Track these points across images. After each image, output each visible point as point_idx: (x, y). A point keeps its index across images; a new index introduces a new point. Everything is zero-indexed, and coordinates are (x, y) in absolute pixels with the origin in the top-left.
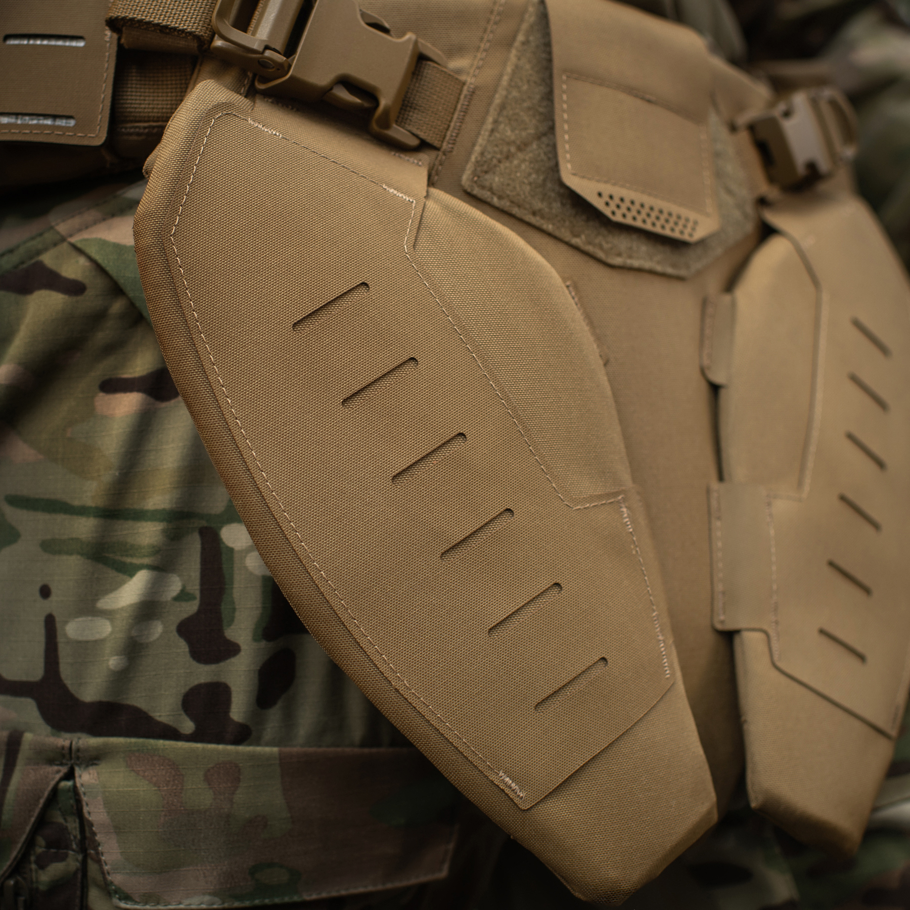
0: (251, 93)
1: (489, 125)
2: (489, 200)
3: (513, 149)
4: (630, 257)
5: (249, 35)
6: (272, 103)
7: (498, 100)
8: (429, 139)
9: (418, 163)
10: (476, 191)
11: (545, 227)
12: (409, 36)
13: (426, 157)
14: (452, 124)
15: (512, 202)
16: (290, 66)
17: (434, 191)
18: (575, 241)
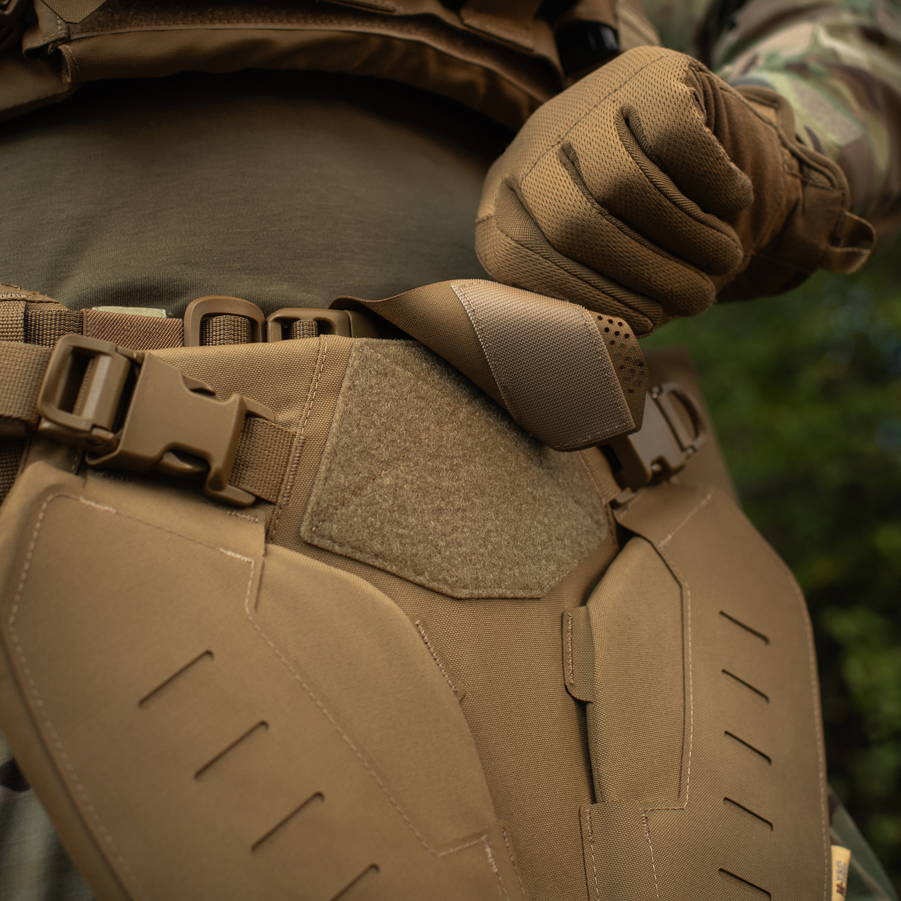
0: (82, 470)
1: (322, 474)
2: (330, 549)
3: (347, 495)
4: (477, 587)
5: (74, 416)
6: (104, 476)
7: (328, 448)
8: (264, 496)
9: (255, 520)
10: (316, 541)
11: (388, 568)
12: (235, 397)
13: (262, 513)
14: (286, 478)
15: (353, 548)
16: (118, 441)
17: (272, 547)
18: (419, 579)
